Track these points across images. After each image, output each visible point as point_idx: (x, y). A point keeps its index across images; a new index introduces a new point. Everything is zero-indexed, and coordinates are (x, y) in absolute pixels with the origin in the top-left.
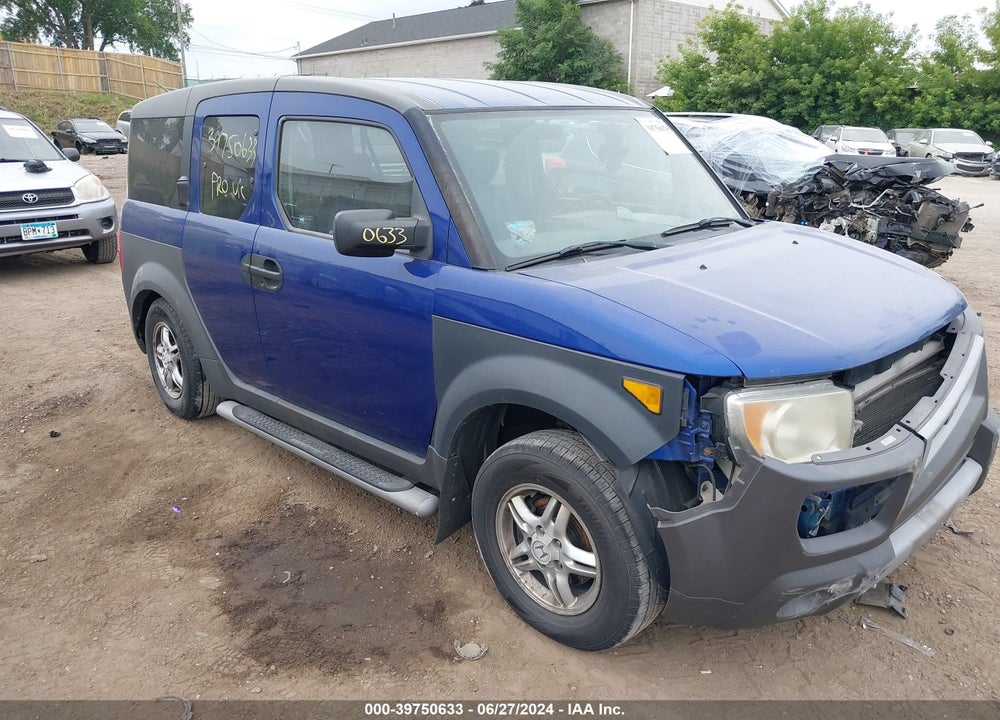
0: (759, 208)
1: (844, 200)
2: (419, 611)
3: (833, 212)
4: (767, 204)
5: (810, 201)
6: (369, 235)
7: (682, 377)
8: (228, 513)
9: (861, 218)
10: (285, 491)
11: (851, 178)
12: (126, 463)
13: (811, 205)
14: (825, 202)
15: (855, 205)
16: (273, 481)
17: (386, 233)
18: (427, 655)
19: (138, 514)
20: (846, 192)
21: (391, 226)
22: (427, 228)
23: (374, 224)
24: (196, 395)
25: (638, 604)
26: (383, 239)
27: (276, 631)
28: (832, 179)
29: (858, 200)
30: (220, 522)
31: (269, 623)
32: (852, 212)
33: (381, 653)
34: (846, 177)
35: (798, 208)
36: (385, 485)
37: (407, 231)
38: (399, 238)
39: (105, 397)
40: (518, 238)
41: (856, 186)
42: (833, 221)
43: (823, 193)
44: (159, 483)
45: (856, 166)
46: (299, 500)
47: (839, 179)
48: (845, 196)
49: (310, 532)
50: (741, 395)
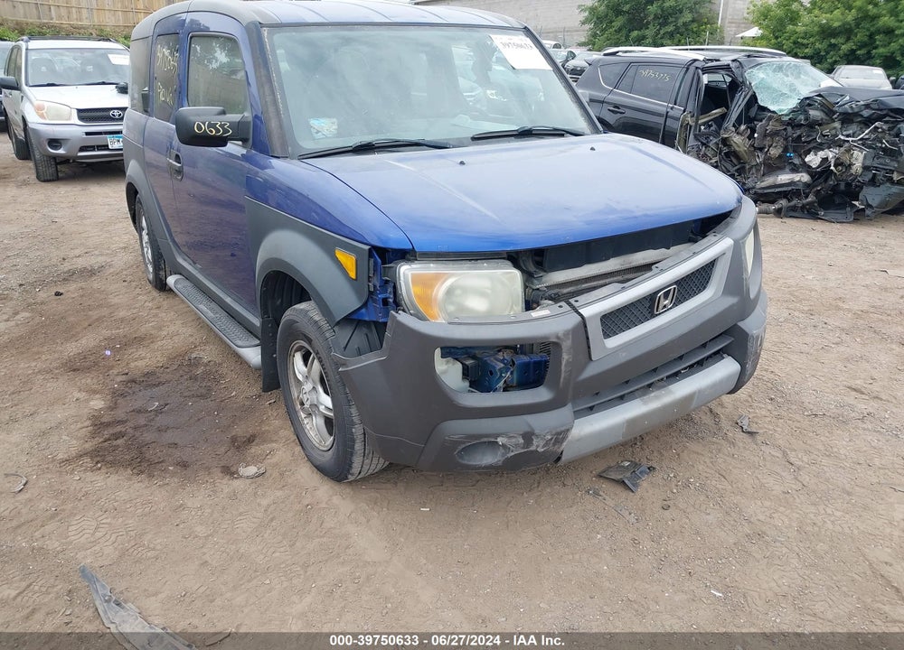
0: (750, 140)
1: (833, 132)
2: (234, 440)
3: (821, 144)
4: (756, 135)
5: (798, 132)
6: (199, 128)
7: (367, 247)
8: (144, 358)
9: (848, 151)
10: (195, 347)
11: (841, 110)
12: (95, 317)
13: (800, 137)
14: (814, 134)
15: (842, 138)
16: (192, 339)
17: (214, 126)
18: (217, 472)
19: (79, 353)
20: (837, 125)
21: (218, 120)
22: (249, 122)
23: (203, 118)
24: (160, 269)
25: (353, 441)
26: (211, 132)
27: (120, 442)
28: (823, 111)
29: (848, 133)
30: (132, 365)
31: (117, 436)
32: (840, 144)
33: (184, 465)
34: (836, 109)
35: (786, 139)
36: (239, 343)
37: (232, 125)
38: (226, 131)
39: (112, 270)
40: (318, 132)
41: (847, 119)
42: (820, 153)
43: (812, 125)
44: (106, 333)
45: (848, 98)
46: (202, 354)
47: (829, 110)
48: (835, 128)
49: (194, 378)
50: (414, 266)
